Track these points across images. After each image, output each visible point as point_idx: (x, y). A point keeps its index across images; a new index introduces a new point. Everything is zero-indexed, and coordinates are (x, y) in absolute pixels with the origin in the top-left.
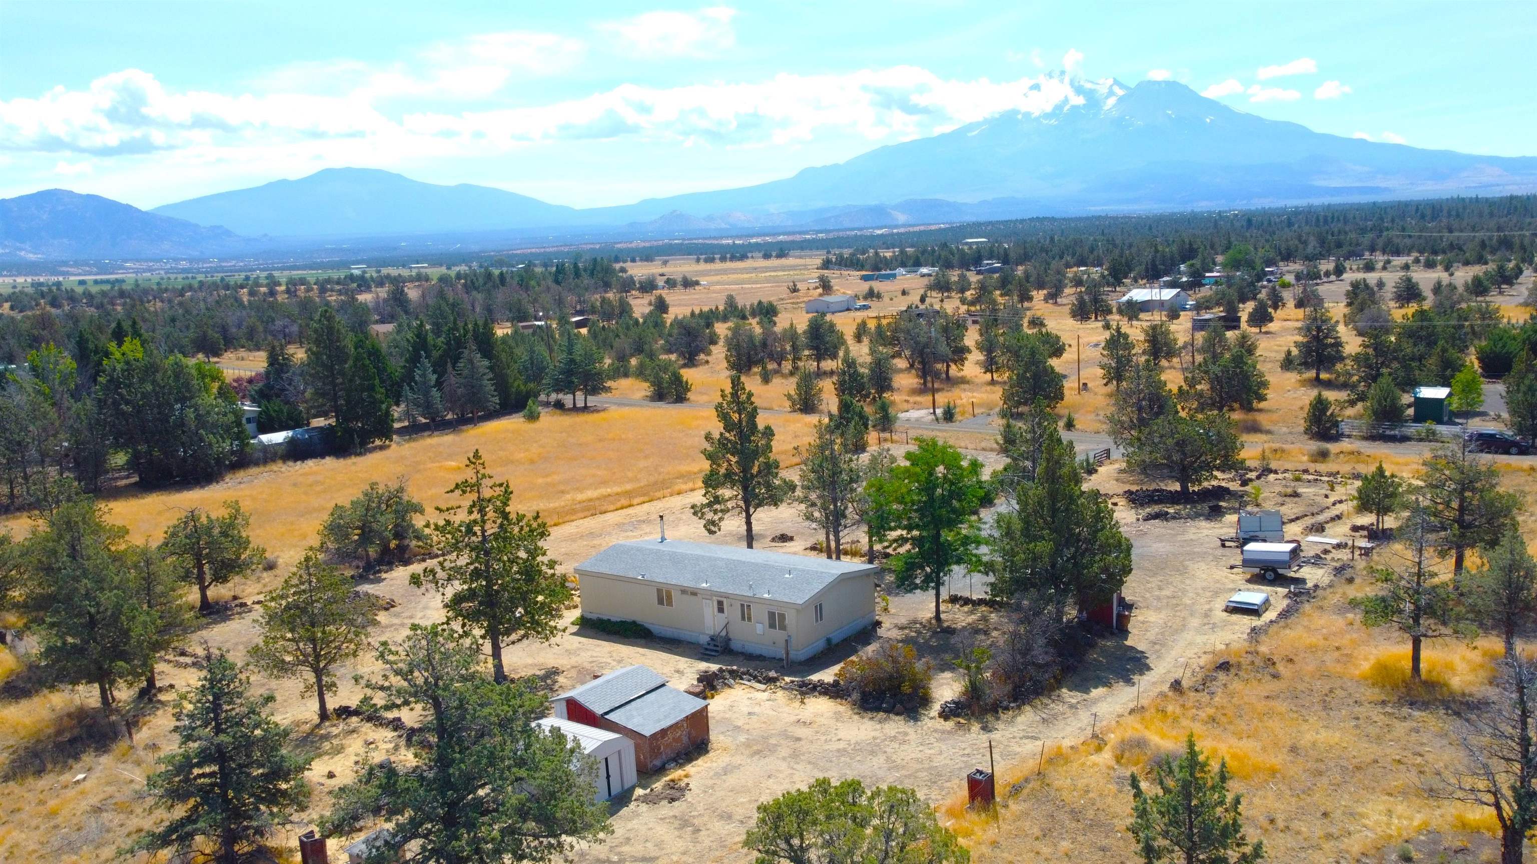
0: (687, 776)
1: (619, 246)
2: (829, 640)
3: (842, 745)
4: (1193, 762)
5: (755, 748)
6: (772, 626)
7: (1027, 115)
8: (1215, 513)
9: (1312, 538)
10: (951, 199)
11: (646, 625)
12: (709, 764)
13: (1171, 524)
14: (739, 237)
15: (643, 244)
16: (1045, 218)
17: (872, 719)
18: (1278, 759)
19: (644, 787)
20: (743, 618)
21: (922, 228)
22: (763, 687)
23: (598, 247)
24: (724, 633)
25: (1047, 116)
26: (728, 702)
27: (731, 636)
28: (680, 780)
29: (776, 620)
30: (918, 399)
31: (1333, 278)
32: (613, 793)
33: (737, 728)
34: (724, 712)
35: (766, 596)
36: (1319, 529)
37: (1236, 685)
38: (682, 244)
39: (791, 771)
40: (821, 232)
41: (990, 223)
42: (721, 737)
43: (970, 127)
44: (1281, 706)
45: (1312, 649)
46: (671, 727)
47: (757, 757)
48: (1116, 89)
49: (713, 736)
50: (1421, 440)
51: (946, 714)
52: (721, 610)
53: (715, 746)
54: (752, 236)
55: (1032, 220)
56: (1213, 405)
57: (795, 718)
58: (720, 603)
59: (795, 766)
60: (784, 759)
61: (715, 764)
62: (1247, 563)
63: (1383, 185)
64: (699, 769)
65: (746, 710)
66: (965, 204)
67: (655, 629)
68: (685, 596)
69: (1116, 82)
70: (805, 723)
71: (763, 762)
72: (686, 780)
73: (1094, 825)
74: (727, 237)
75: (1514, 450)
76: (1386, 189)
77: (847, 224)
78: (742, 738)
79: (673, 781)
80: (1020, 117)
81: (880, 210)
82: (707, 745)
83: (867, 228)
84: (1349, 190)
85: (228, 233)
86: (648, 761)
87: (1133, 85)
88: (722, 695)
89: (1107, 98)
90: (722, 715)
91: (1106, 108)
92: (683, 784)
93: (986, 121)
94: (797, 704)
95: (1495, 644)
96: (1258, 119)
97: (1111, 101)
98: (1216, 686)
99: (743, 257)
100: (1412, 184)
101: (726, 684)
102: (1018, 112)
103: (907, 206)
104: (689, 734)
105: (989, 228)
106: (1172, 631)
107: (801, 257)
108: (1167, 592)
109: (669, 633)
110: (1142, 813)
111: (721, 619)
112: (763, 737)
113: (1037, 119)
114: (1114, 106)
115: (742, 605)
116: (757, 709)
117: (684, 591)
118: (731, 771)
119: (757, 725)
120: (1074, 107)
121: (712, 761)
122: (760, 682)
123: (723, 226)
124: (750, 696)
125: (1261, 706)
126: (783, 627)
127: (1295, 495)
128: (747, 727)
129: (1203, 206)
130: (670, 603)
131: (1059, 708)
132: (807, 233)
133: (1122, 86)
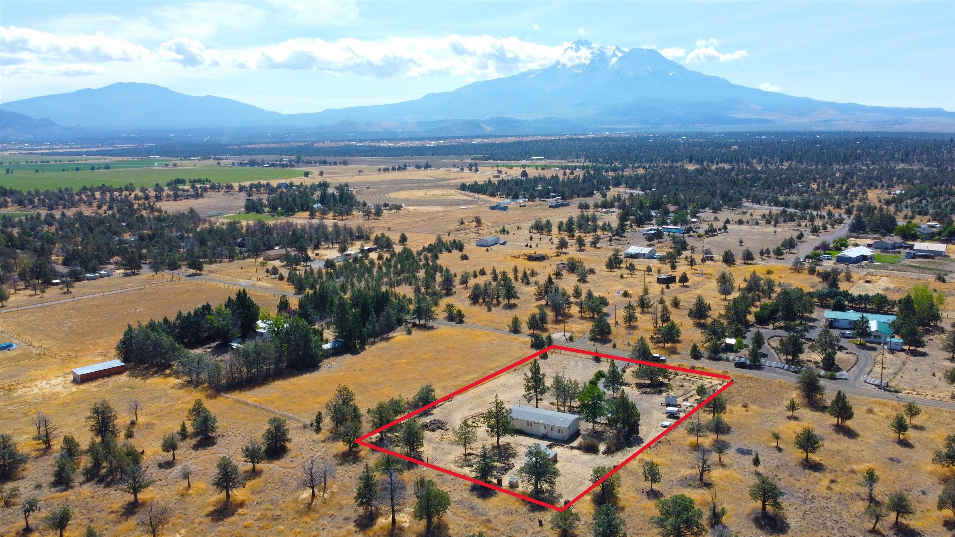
2: (572, 435)
4: (652, 463)
7: (564, 66)
8: (660, 392)
9: (685, 403)
11: (524, 431)
13: (649, 396)
18: (667, 462)
20: (551, 430)
21: (502, 140)
24: (546, 433)
25: (576, 67)
27: (551, 435)
29: (560, 431)
30: (556, 326)
31: (723, 231)
33: (561, 457)
36: (686, 400)
37: (662, 446)
40: (441, 139)
43: (530, 72)
44: (670, 451)
45: (679, 437)
47: (569, 463)
48: (617, 52)
51: (603, 453)
52: (545, 428)
53: (558, 461)
56: (662, 342)
58: (545, 426)
60: (574, 463)
61: (561, 464)
62: (667, 413)
63: (769, 118)
66: (526, 121)
67: (526, 432)
69: (617, 48)
73: (636, 474)
74: (383, 141)
78: (563, 459)
80: (560, 67)
81: (475, 124)
83: (469, 137)
85: (52, 123)
87: (627, 51)
89: (612, 57)
91: (611, 64)
94: (571, 451)
95: (715, 436)
96: (700, 74)
97: (614, 60)
98: (658, 447)
100: (786, 118)
101: (553, 447)
102: (559, 64)
103: (492, 122)
106: (649, 432)
108: (647, 421)
109: (530, 433)
110: (645, 471)
111: (545, 430)
113: (570, 69)
114: (616, 63)
115: (551, 427)
117: (535, 423)
118: (565, 466)
123: (378, 130)
125: (666, 451)
126: (562, 433)
127: (683, 386)
128: (565, 456)
130: (531, 426)
131: (626, 452)
133: (621, 51)
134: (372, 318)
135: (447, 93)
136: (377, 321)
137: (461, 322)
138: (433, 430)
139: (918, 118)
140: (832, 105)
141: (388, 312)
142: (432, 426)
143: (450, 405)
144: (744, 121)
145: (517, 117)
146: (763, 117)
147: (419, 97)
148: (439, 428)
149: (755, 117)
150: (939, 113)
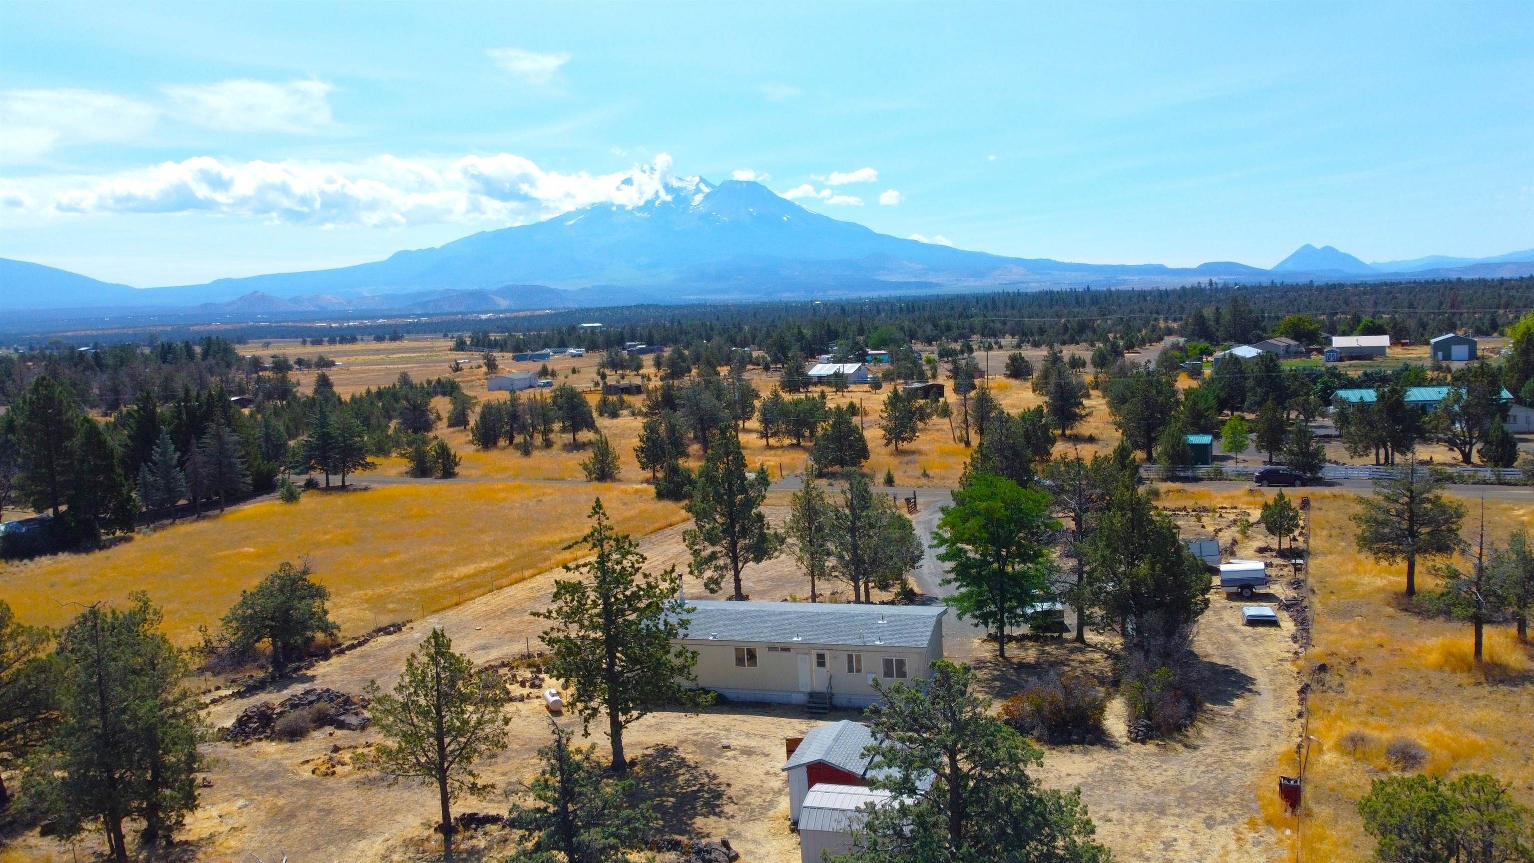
1: (195, 328)
6: (888, 674)
7: (621, 207)
10: (553, 286)
14: (335, 320)
15: (223, 327)
16: (649, 306)
20: (850, 669)
21: (528, 313)
23: (169, 329)
24: (825, 689)
25: (639, 209)
27: (835, 690)
29: (892, 667)
31: (966, 355)
35: (878, 643)
38: (270, 327)
40: (423, 316)
41: (597, 309)
43: (568, 216)
48: (702, 186)
50: (1211, 479)
51: (1137, 739)
52: (822, 663)
54: (348, 320)
55: (637, 306)
58: (820, 656)
62: (1225, 583)
63: (934, 280)
66: (565, 291)
67: (731, 694)
68: (773, 653)
69: (702, 180)
74: (321, 321)
75: (1298, 482)
76: (937, 285)
77: (446, 308)
80: (614, 208)
81: (480, 296)
83: (472, 313)
84: (908, 285)
87: (717, 184)
89: (694, 194)
91: (694, 204)
93: (580, 211)
96: (828, 219)
97: (699, 198)
99: (353, 340)
102: (612, 205)
103: (508, 292)
105: (597, 314)
107: (416, 340)
109: (749, 696)
111: (823, 674)
113: (631, 211)
114: (701, 203)
115: (849, 656)
120: (664, 203)
123: (312, 308)
126: (902, 674)
129: (787, 296)
130: (753, 663)
132: (408, 317)
133: (708, 184)
134: (164, 454)
135: (432, 250)
136: (181, 463)
137: (448, 473)
138: (294, 734)
139: (1136, 278)
140: (1018, 262)
141: (218, 437)
142: (293, 715)
143: (394, 644)
144: (899, 285)
145: (552, 285)
146: (923, 280)
147: (383, 257)
148: (322, 720)
149: (913, 280)
150: (1161, 270)
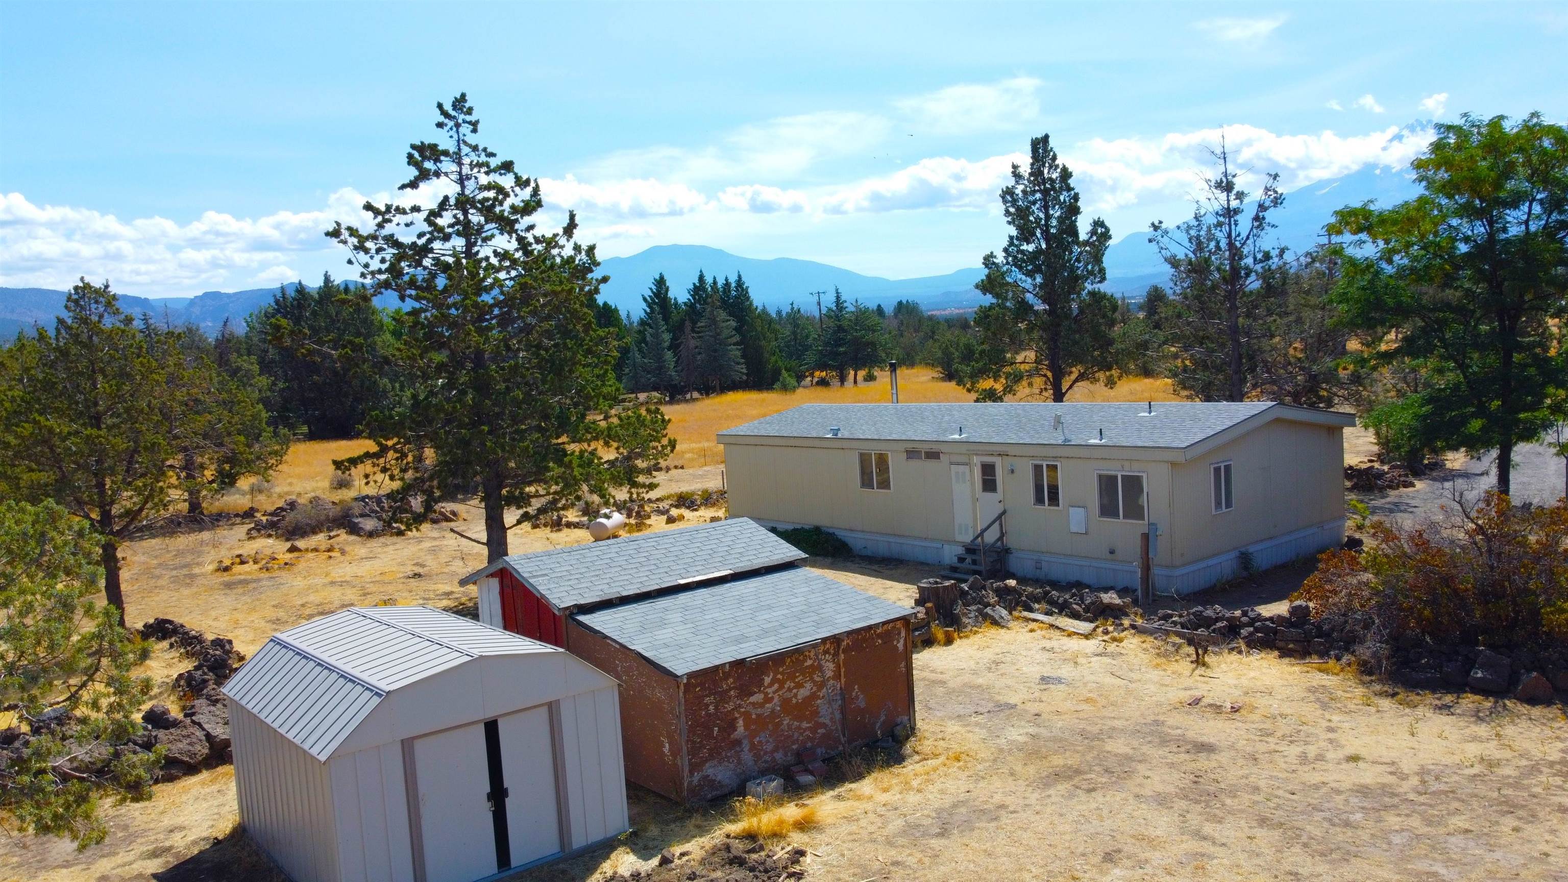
0: (804, 825)
2: (1245, 559)
3: (1368, 775)
5: (1058, 761)
6: (1108, 509)
11: (840, 534)
12: (892, 797)
17: (1445, 708)
19: (644, 853)
20: (1039, 500)
22: (1085, 627)
24: (991, 537)
26: (989, 655)
27: (1011, 541)
28: (777, 835)
29: (1118, 494)
32: (517, 857)
33: (1005, 709)
34: (975, 673)
39: (1192, 845)
42: (953, 727)
46: (776, 660)
47: (1063, 787)
49: (923, 720)
52: (989, 485)
53: (927, 746)
57: (1186, 696)
58: (988, 470)
59: (1208, 829)
60: (1162, 801)
61: (913, 798)
64: (859, 807)
65: (1035, 672)
67: (856, 541)
68: (915, 464)
70: (1217, 709)
71: (1084, 804)
72: (797, 840)
78: (1017, 734)
79: (750, 836)
82: (900, 741)
86: (684, 762)
88: (975, 640)
90: (967, 678)
92: (780, 853)
94: (1184, 666)
101: (986, 617)
104: (845, 695)
109: (882, 547)
111: (990, 504)
112: (1083, 734)
115: (1038, 469)
116: (1066, 671)
117: (912, 454)
118: (968, 826)
119: (1068, 705)
121: (907, 787)
122: (1075, 616)
124: (1048, 644)
126: (1135, 511)
128: (1034, 708)
130: (885, 484)
136: (674, 346)
